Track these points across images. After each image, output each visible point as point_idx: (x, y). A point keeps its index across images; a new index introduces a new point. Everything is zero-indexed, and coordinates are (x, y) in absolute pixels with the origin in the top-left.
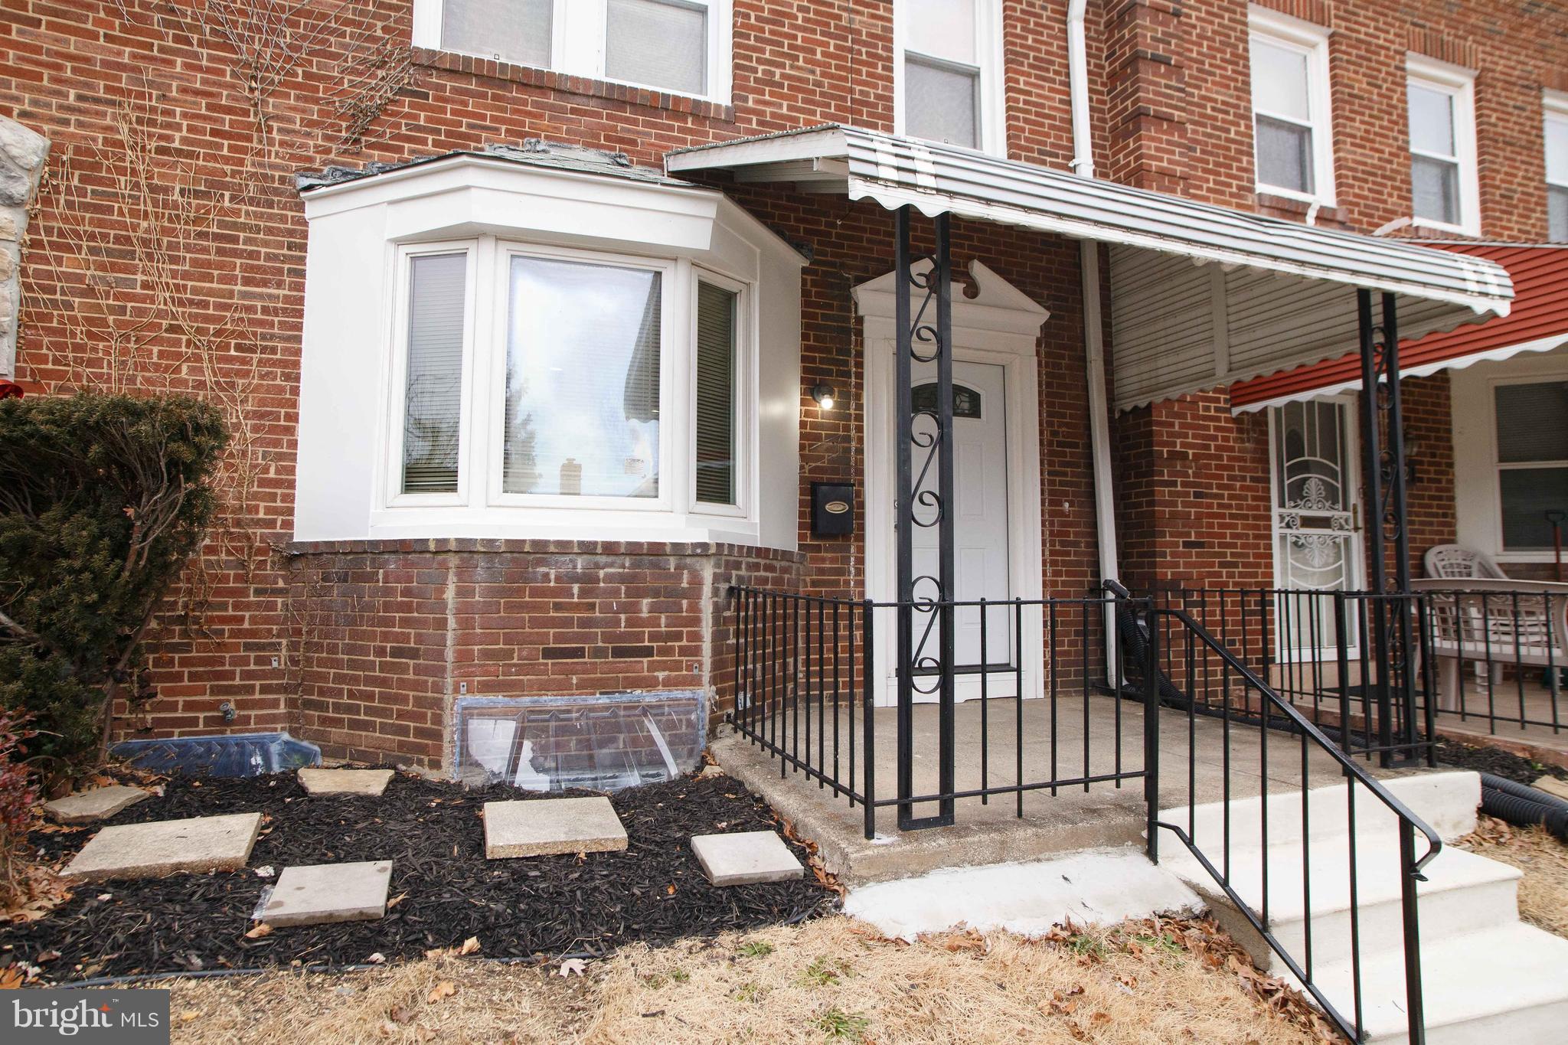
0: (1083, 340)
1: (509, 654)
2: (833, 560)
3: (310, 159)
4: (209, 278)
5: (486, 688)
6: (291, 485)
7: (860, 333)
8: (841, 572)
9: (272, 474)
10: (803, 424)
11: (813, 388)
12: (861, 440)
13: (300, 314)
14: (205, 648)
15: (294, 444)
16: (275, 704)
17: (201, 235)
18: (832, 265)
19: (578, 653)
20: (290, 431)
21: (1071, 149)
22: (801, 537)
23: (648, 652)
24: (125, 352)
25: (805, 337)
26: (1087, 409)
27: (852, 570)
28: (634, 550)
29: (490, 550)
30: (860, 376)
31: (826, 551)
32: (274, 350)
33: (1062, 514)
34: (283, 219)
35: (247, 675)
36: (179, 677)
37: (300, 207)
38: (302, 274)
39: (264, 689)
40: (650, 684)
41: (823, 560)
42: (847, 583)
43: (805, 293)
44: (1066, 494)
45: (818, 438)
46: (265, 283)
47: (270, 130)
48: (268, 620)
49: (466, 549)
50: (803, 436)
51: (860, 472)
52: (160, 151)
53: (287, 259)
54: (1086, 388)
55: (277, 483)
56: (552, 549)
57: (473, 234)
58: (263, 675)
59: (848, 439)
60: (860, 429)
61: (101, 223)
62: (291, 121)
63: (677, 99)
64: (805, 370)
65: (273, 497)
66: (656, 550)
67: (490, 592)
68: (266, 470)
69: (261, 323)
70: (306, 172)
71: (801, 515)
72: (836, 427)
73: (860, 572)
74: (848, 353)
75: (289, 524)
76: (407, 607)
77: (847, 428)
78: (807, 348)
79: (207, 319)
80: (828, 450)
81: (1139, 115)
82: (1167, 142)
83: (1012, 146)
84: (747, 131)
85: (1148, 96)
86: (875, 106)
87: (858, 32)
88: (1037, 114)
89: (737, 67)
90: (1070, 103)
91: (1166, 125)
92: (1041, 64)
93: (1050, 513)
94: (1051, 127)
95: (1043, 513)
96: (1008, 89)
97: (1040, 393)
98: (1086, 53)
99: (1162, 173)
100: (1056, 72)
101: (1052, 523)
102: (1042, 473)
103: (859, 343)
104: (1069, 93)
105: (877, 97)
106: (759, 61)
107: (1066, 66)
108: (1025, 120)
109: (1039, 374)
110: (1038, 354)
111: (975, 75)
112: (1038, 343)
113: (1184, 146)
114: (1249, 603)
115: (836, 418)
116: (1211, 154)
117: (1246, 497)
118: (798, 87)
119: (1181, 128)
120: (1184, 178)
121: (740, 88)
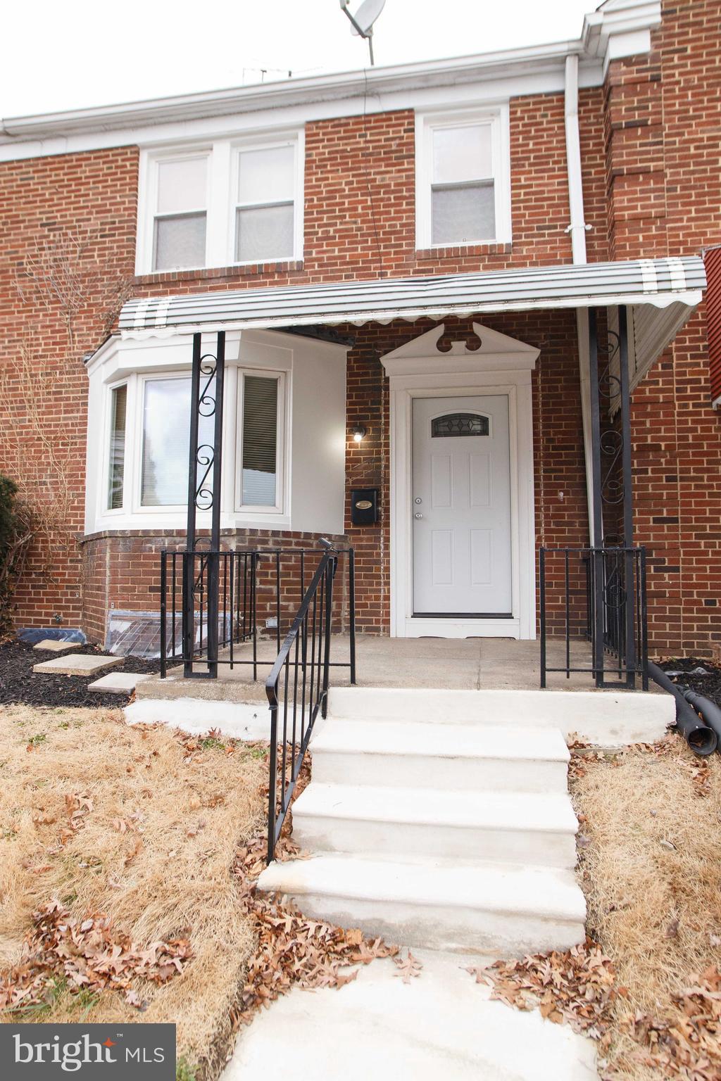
0: (578, 365)
1: (134, 590)
2: (368, 540)
3: (90, 347)
4: (51, 413)
5: (123, 606)
6: (83, 509)
7: (387, 388)
8: (375, 547)
9: (76, 504)
10: (348, 453)
11: (355, 425)
12: (388, 460)
13: (86, 424)
14: (52, 587)
15: (84, 489)
16: (78, 615)
17: (49, 393)
18: (369, 346)
20: (82, 482)
21: (568, 219)
22: (346, 525)
25: (349, 397)
26: (581, 418)
27: (382, 546)
29: (124, 535)
30: (387, 417)
31: (364, 533)
32: (76, 444)
33: (558, 501)
34: (79, 379)
35: (67, 601)
36: (42, 601)
37: (85, 371)
38: (86, 404)
39: (74, 608)
41: (361, 540)
42: (378, 554)
43: (349, 368)
44: (561, 486)
45: (358, 461)
46: (72, 412)
47: (73, 336)
48: (75, 575)
49: (113, 536)
50: (347, 461)
51: (387, 481)
52: (35, 358)
53: (81, 398)
54: (580, 403)
55: (77, 509)
56: (152, 534)
58: (73, 601)
59: (379, 460)
60: (387, 452)
61: (15, 396)
62: (82, 330)
63: (267, 266)
64: (349, 418)
65: (76, 516)
67: (126, 557)
68: (73, 502)
69: (71, 431)
70: (87, 354)
71: (347, 511)
72: (371, 452)
73: (387, 547)
74: (380, 403)
75: (82, 528)
76: (101, 566)
77: (379, 453)
78: (351, 404)
79: (51, 432)
80: (365, 468)
81: (614, 177)
82: (642, 191)
83: (514, 230)
84: (312, 273)
85: (622, 159)
86: (401, 232)
87: (389, 185)
88: (536, 200)
89: (306, 234)
90: (566, 183)
91: (641, 178)
92: (541, 161)
93: (546, 501)
94: (550, 206)
95: (537, 501)
96: (513, 188)
97: (535, 412)
98: (581, 139)
99: (636, 219)
100: (555, 163)
101: (547, 509)
102: (536, 471)
103: (387, 395)
104: (566, 176)
105: (402, 225)
106: (319, 226)
107: (565, 155)
108: (526, 208)
109: (534, 397)
110: (534, 382)
111: (490, 185)
112: (534, 373)
113: (661, 190)
115: (370, 446)
116: (693, 188)
118: (345, 234)
119: (659, 175)
120: (660, 216)
121: (308, 247)
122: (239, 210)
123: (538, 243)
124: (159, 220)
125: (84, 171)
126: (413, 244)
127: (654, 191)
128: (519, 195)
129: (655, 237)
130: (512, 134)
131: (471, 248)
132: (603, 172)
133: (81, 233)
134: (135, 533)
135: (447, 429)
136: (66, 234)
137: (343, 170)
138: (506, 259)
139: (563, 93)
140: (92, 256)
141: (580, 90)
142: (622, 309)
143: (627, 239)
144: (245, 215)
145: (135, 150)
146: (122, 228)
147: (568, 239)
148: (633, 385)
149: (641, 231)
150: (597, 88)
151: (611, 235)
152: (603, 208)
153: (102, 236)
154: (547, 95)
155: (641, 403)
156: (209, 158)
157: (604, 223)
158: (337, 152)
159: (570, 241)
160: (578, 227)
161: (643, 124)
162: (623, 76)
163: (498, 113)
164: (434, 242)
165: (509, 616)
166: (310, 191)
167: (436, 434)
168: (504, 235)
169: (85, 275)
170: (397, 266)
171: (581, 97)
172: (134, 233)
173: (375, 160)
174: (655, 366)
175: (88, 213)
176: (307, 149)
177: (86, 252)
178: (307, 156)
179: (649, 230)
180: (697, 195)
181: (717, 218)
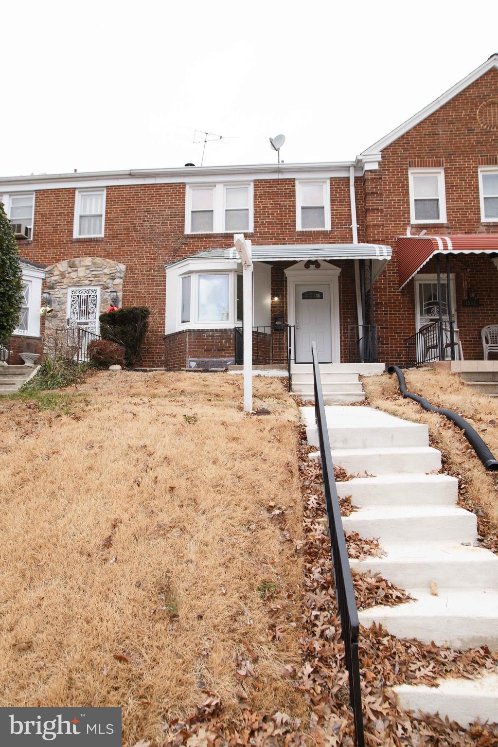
0: (354, 274)
1: (198, 351)
2: (280, 336)
3: (167, 261)
4: (150, 287)
5: (194, 357)
6: (165, 324)
7: (286, 281)
8: (282, 339)
10: (272, 304)
11: (273, 295)
12: (287, 307)
14: (150, 356)
15: (165, 317)
16: (162, 366)
17: (149, 279)
18: (280, 265)
19: (211, 350)
20: (164, 314)
21: (351, 223)
22: (272, 330)
23: (224, 350)
24: (137, 302)
25: (272, 284)
27: (285, 338)
28: (221, 330)
29: (194, 331)
30: (286, 291)
31: (278, 334)
32: (161, 299)
33: (347, 322)
34: (162, 274)
35: (158, 361)
36: (147, 361)
37: (165, 271)
38: (165, 284)
39: (161, 364)
40: (225, 357)
41: (277, 336)
42: (284, 341)
43: (272, 273)
44: (349, 317)
45: (275, 307)
46: (159, 286)
47: (159, 257)
48: (161, 350)
49: (189, 331)
50: (272, 307)
51: (287, 315)
52: (142, 264)
53: (163, 281)
55: (162, 324)
56: (205, 331)
57: (191, 272)
58: (161, 361)
59: (283, 307)
60: (286, 304)
61: (133, 279)
62: (163, 254)
64: (272, 291)
65: (162, 327)
66: (226, 330)
67: (194, 339)
68: (160, 322)
69: (159, 294)
70: (165, 264)
71: (272, 325)
72: (281, 304)
73: (287, 339)
74: (284, 286)
75: (164, 332)
76: (181, 343)
77: (283, 304)
78: (273, 286)
79: (150, 294)
80: (278, 310)
81: (367, 210)
82: (376, 216)
83: (332, 226)
84: (257, 237)
85: (370, 204)
86: (291, 224)
87: (286, 206)
88: (340, 215)
89: (254, 222)
90: (350, 210)
91: (376, 211)
92: (341, 201)
93: (344, 322)
94: (345, 218)
95: (340, 322)
96: (332, 210)
97: (340, 291)
98: (355, 194)
99: (374, 225)
100: (346, 202)
101: (344, 325)
102: (340, 312)
103: (286, 283)
104: (350, 207)
105: (291, 221)
106: (260, 220)
107: (350, 200)
108: (336, 218)
109: (339, 285)
110: (339, 280)
111: (323, 208)
112: (339, 277)
113: (383, 216)
114: (406, 344)
115: (280, 302)
116: (393, 216)
117: (405, 314)
118: (270, 223)
119: (382, 211)
120: (383, 225)
121: (255, 227)
122: (226, 210)
123: (340, 231)
124: (193, 212)
125: (162, 191)
126: (295, 229)
127: (380, 216)
128: (334, 213)
129: (381, 232)
130: (331, 191)
131: (317, 231)
132: (363, 207)
133: (162, 216)
134: (198, 330)
135: (307, 297)
136: (155, 216)
137: (269, 199)
138: (329, 236)
139: (349, 177)
140: (167, 225)
141: (355, 177)
142: (370, 260)
143: (371, 232)
144: (228, 212)
145: (184, 184)
146: (179, 215)
147: (351, 230)
148: (373, 282)
149: (376, 229)
150: (360, 177)
151: (366, 230)
152: (363, 220)
153: (171, 218)
154: (343, 178)
155: (376, 288)
156: (214, 190)
157: (363, 225)
158: (266, 192)
160: (354, 226)
161: (376, 193)
162: (369, 176)
163: (326, 182)
164: (303, 227)
165: (331, 363)
166: (256, 206)
167: (304, 298)
168: (328, 227)
169: (164, 233)
170: (290, 237)
171: (355, 180)
172: (184, 217)
173: (281, 196)
174: (380, 276)
175: (165, 208)
176: (255, 190)
177: (164, 224)
178: (255, 192)
179: (379, 229)
180: (395, 219)
181: (401, 227)
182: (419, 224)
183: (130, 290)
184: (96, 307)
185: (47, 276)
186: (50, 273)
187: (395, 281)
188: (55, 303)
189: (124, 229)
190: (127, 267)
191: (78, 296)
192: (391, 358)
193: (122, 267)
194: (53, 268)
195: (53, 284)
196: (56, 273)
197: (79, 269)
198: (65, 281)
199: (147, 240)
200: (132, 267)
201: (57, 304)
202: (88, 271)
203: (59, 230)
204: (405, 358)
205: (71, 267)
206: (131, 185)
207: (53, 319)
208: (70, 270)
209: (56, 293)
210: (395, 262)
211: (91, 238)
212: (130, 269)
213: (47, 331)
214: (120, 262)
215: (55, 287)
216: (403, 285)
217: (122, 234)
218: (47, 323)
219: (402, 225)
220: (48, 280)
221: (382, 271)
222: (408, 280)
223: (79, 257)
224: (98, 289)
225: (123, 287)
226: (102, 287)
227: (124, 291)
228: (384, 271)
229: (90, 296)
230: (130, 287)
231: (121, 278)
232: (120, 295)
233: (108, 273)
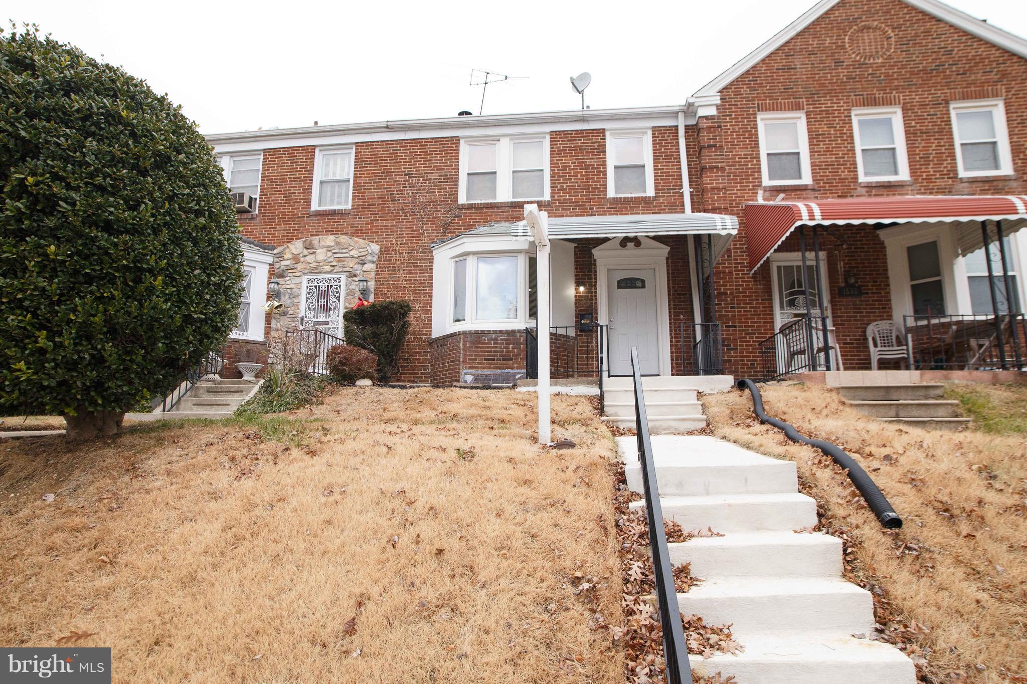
1: (476, 360)
2: (587, 339)
3: (434, 239)
4: (411, 273)
5: (470, 368)
6: (431, 324)
7: (595, 265)
8: (590, 343)
9: (427, 322)
10: (576, 296)
11: (578, 284)
12: (596, 300)
13: (432, 280)
14: (411, 366)
15: (431, 314)
16: (428, 381)
17: (410, 263)
18: (586, 244)
19: (493, 359)
20: (430, 310)
21: (682, 185)
22: (576, 331)
23: (512, 359)
24: (394, 294)
25: (576, 268)
26: (690, 280)
27: (594, 342)
28: (507, 332)
29: (471, 333)
30: (596, 279)
31: (585, 336)
32: (426, 290)
33: (680, 320)
34: (428, 256)
35: (421, 373)
36: (406, 374)
37: (432, 252)
38: (432, 269)
39: (425, 377)
40: (512, 368)
41: (584, 339)
42: (592, 346)
43: (575, 254)
44: (681, 312)
45: (581, 300)
46: (424, 273)
47: (424, 233)
48: (426, 359)
49: (464, 333)
50: (576, 300)
51: (596, 310)
52: (401, 244)
53: (429, 266)
54: (689, 273)
55: (427, 324)
56: (486, 332)
57: (467, 254)
58: (425, 374)
59: (592, 300)
60: (596, 296)
61: (389, 264)
62: (429, 230)
64: (576, 279)
65: (427, 328)
66: (513, 332)
67: (471, 344)
68: (425, 321)
69: (423, 283)
70: (432, 243)
71: (576, 324)
72: (588, 296)
73: (597, 343)
74: (591, 272)
75: (430, 335)
76: (453, 350)
77: (591, 296)
78: (577, 272)
79: (411, 284)
80: (584, 303)
81: (703, 169)
82: (716, 176)
83: (656, 190)
84: (555, 206)
85: (706, 161)
86: (600, 188)
87: (594, 165)
88: (666, 176)
89: (551, 187)
90: (680, 168)
91: (715, 170)
92: (668, 157)
93: (674, 320)
94: (672, 179)
95: (670, 320)
96: (655, 170)
97: (668, 277)
98: (687, 148)
99: (713, 189)
100: (674, 159)
101: (675, 323)
102: (669, 305)
103: (595, 268)
104: (680, 165)
105: (601, 185)
106: (559, 183)
107: (679, 155)
108: (661, 179)
109: (667, 270)
110: (667, 263)
111: (643, 166)
112: (667, 259)
113: (724, 176)
114: (762, 349)
115: (587, 293)
116: (738, 176)
117: (759, 307)
118: (572, 188)
119: (723, 169)
120: (724, 188)
121: (553, 193)
122: (513, 172)
123: (667, 196)
124: (469, 174)
125: (429, 148)
126: (606, 195)
127: (721, 176)
128: (658, 173)
129: (722, 197)
130: (653, 144)
131: (635, 198)
132: (697, 164)
133: (427, 180)
134: (477, 332)
135: (624, 285)
136: (419, 180)
137: (570, 156)
138: (652, 203)
139: (677, 126)
140: (435, 192)
141: (686, 126)
142: (709, 235)
143: (710, 198)
144: (515, 174)
145: (457, 139)
146: (451, 178)
147: (682, 195)
148: (714, 265)
149: (716, 194)
150: (693, 125)
151: (702, 195)
152: (697, 181)
153: (440, 182)
154: (670, 127)
155: (718, 273)
156: (497, 145)
157: (698, 188)
158: (567, 147)
159: (683, 196)
160: (686, 190)
161: (715, 146)
162: (704, 124)
163: (646, 133)
164: (616, 193)
165: (658, 375)
166: (553, 166)
167: (619, 287)
168: (650, 192)
169: (430, 202)
170: (599, 205)
171: (686, 129)
172: (458, 181)
173: (586, 153)
174: (723, 256)
175: (432, 170)
176: (551, 145)
177: (431, 190)
178: (551, 148)
179: (719, 194)
180: (740, 179)
181: (749, 190)
182: (773, 186)
183: (385, 278)
184: (339, 301)
185: (276, 260)
186: (280, 256)
187: (744, 263)
188: (285, 295)
189: (378, 198)
190: (381, 248)
191: (316, 287)
192: (741, 368)
193: (375, 248)
194: (284, 250)
195: (283, 270)
196: (288, 255)
197: (318, 251)
198: (300, 266)
199: (408, 212)
200: (388, 247)
201: (287, 297)
202: (330, 254)
203: (292, 200)
204: (760, 368)
205: (307, 248)
206: (388, 141)
207: (281, 317)
208: (306, 252)
209: (288, 283)
210: (743, 237)
211: (335, 210)
212: (385, 251)
213: (273, 334)
214: (372, 242)
215: (285, 275)
216: (756, 268)
217: (375, 205)
218: (273, 322)
219: (751, 187)
220: (277, 266)
221: (725, 249)
222: (762, 262)
223: (318, 235)
224: (343, 277)
225: (376, 275)
226: (347, 274)
227: (378, 280)
228: (729, 250)
229: (332, 286)
230: (385, 274)
231: (373, 262)
232: (372, 284)
233: (356, 256)
